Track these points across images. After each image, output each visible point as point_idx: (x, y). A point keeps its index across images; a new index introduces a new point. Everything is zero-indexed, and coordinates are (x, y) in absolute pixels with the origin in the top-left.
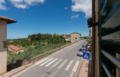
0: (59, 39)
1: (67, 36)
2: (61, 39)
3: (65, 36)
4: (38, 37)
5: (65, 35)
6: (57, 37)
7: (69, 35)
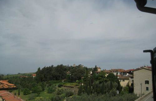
0: (106, 81)
1: (125, 73)
2: (111, 83)
3: (119, 74)
4: (58, 74)
5: (121, 70)
6: (102, 76)
7: (130, 71)
